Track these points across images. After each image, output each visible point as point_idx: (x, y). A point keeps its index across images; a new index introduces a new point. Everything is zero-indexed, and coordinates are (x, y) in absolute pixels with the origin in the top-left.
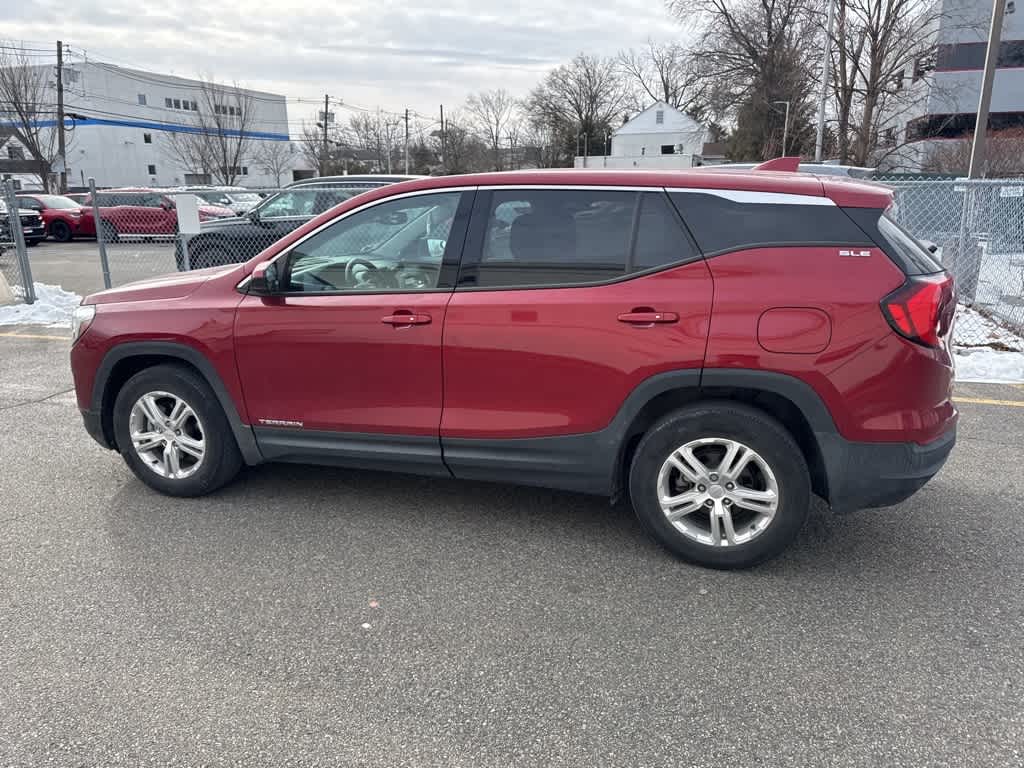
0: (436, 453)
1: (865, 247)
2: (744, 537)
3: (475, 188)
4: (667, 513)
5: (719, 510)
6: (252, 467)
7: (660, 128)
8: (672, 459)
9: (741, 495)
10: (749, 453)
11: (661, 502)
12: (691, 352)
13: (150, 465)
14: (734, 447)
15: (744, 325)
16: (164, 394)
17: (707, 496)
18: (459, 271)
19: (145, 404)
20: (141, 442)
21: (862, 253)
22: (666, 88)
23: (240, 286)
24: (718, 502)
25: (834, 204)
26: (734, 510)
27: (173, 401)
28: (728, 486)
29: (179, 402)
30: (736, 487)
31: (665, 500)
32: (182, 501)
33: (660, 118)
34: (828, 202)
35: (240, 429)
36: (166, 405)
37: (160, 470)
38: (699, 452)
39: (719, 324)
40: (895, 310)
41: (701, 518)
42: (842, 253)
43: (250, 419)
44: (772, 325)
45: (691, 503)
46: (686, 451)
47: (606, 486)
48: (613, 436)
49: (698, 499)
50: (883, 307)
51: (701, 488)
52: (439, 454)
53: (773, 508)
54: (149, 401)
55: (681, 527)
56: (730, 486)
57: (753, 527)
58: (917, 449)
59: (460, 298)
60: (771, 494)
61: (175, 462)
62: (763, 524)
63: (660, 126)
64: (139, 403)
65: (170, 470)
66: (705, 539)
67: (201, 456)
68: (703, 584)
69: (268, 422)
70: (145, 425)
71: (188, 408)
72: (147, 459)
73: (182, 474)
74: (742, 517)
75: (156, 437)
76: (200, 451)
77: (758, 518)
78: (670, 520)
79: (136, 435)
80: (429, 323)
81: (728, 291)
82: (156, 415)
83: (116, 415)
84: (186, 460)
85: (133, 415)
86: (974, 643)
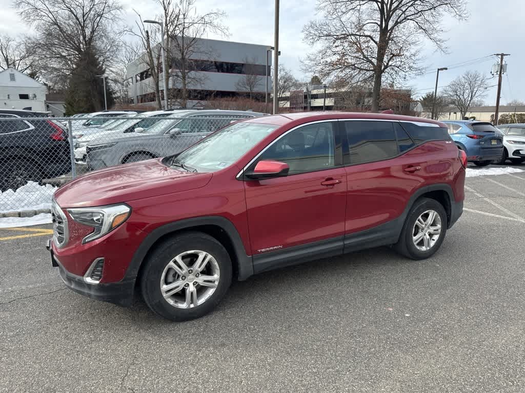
0: (341, 243)
2: (432, 244)
3: (337, 120)
4: (414, 243)
8: (417, 221)
9: (432, 229)
10: (435, 213)
11: (413, 240)
14: (432, 212)
17: (424, 233)
20: (168, 291)
21: (450, 142)
23: (238, 176)
24: (427, 234)
27: (198, 255)
29: (203, 254)
33: (12, 77)
35: (244, 260)
38: (423, 217)
43: (251, 252)
46: (420, 217)
47: (398, 238)
49: (421, 235)
51: (422, 230)
53: (440, 231)
54: (179, 260)
55: (418, 247)
56: (430, 227)
60: (439, 226)
63: (14, 83)
64: (171, 263)
65: (192, 302)
66: (423, 249)
69: (263, 250)
71: (210, 257)
73: (200, 301)
75: (180, 284)
78: (415, 246)
79: (165, 287)
80: (341, 182)
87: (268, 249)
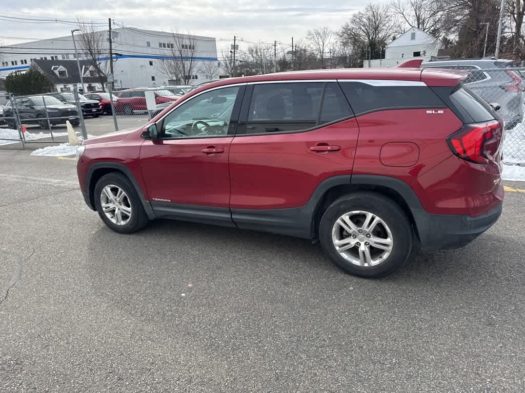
0: (228, 216)
1: (441, 108)
2: (375, 263)
3: (246, 84)
4: (337, 248)
5: (363, 248)
6: (152, 220)
7: (413, 42)
8: (339, 221)
9: (374, 240)
10: (377, 219)
11: (334, 243)
12: (346, 165)
13: (110, 218)
14: (370, 215)
15: (373, 152)
16: (114, 186)
17: (357, 240)
18: (237, 126)
19: (106, 190)
20: (106, 208)
21: (439, 112)
22: (418, 18)
24: (362, 244)
25: (426, 85)
26: (371, 248)
27: (118, 189)
28: (368, 235)
29: (120, 190)
30: (372, 236)
31: (336, 242)
32: (123, 235)
33: (413, 36)
34: (423, 84)
35: (145, 202)
36: (115, 191)
37: (114, 221)
38: (352, 218)
39: (360, 152)
40: (455, 142)
41: (354, 251)
42: (428, 112)
43: (149, 198)
44: (388, 151)
45: (348, 244)
46: (346, 217)
47: (307, 234)
48: (309, 209)
49: (353, 242)
50: (449, 142)
51: (354, 236)
52: (230, 216)
53: (391, 248)
54: (108, 189)
55: (345, 256)
56: (368, 236)
57: (381, 257)
58: (469, 219)
59: (237, 140)
60: (389, 241)
61: (120, 217)
62: (385, 256)
63: (413, 41)
64: (104, 190)
65: (118, 221)
66: (356, 262)
67: (130, 215)
68: (352, 284)
69: (156, 199)
70: (108, 201)
71: (124, 193)
72: (108, 215)
73: (123, 223)
74: (375, 252)
75: (111, 206)
76: (129, 212)
77: (383, 252)
78: (339, 252)
79: (103, 204)
80: (222, 152)
81: (367, 134)
82: (111, 196)
83: (95, 195)
84: (125, 217)
85: (102, 195)
86: (491, 324)
87: (163, 200)
